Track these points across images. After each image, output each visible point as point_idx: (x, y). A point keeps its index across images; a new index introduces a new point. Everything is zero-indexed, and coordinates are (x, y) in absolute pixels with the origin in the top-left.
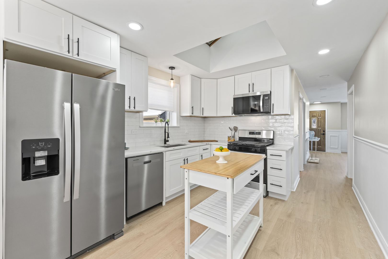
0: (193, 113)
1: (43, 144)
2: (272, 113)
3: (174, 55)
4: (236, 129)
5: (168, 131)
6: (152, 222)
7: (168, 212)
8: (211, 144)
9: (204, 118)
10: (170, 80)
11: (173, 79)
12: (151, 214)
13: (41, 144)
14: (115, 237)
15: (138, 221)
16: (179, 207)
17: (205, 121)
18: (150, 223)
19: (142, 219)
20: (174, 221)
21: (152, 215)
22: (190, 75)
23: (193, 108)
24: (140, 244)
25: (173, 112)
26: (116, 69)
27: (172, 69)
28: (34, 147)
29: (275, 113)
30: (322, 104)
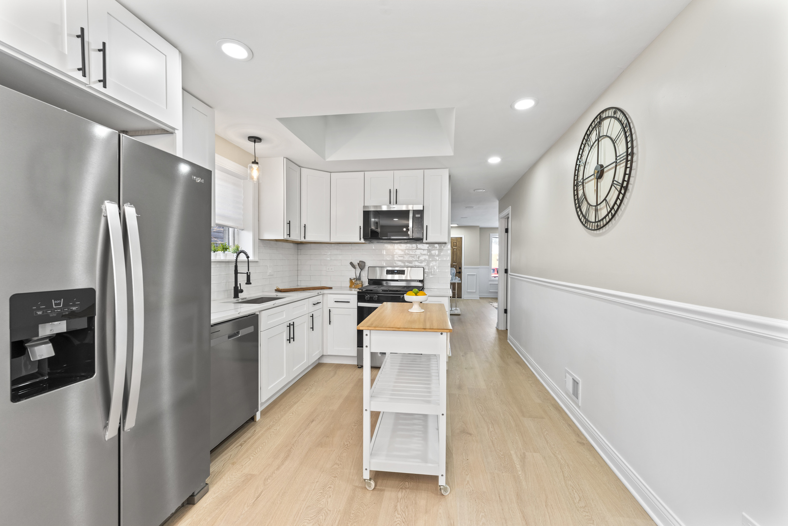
0: (289, 235)
1: (59, 304)
2: (424, 241)
3: (277, 119)
4: (362, 265)
5: (248, 270)
6: (255, 453)
7: (275, 428)
8: (323, 294)
9: (298, 244)
10: (251, 164)
11: (257, 163)
12: (242, 441)
13: (56, 304)
14: (196, 498)
15: (222, 459)
16: (291, 414)
17: (299, 251)
18: (253, 455)
19: (229, 454)
20: (299, 438)
21: (245, 442)
22: (284, 158)
23: (289, 223)
24: (259, 492)
25: (243, 230)
26: (174, 129)
27: (255, 142)
28: (40, 313)
29: (429, 240)
30: (459, 227)
